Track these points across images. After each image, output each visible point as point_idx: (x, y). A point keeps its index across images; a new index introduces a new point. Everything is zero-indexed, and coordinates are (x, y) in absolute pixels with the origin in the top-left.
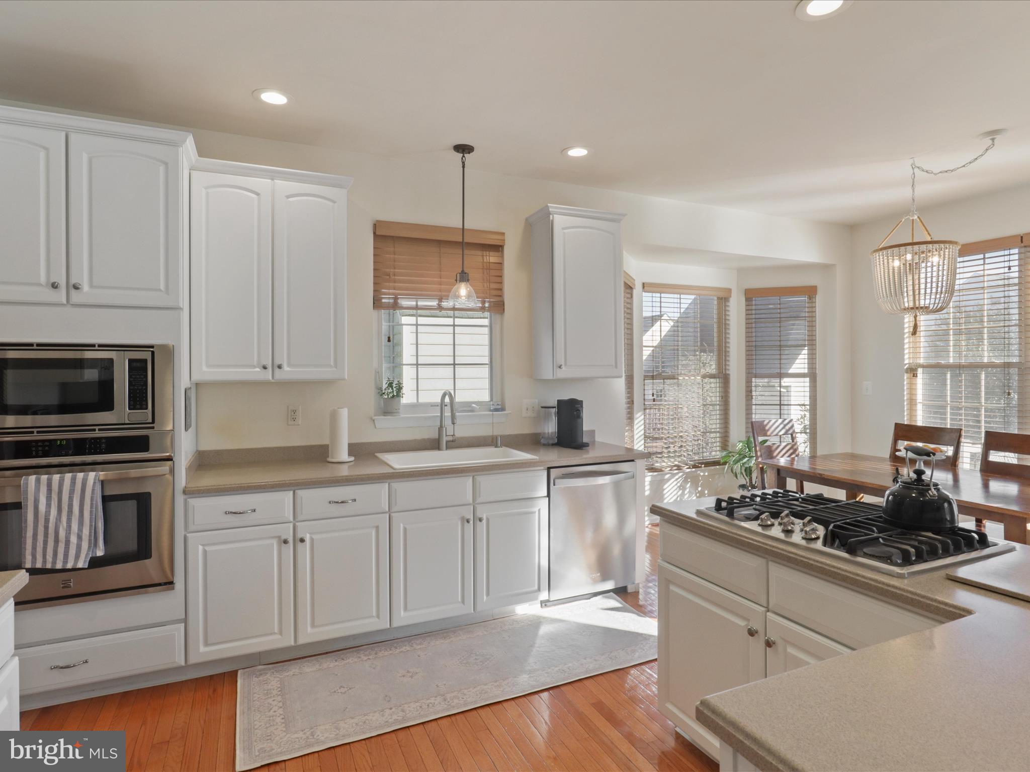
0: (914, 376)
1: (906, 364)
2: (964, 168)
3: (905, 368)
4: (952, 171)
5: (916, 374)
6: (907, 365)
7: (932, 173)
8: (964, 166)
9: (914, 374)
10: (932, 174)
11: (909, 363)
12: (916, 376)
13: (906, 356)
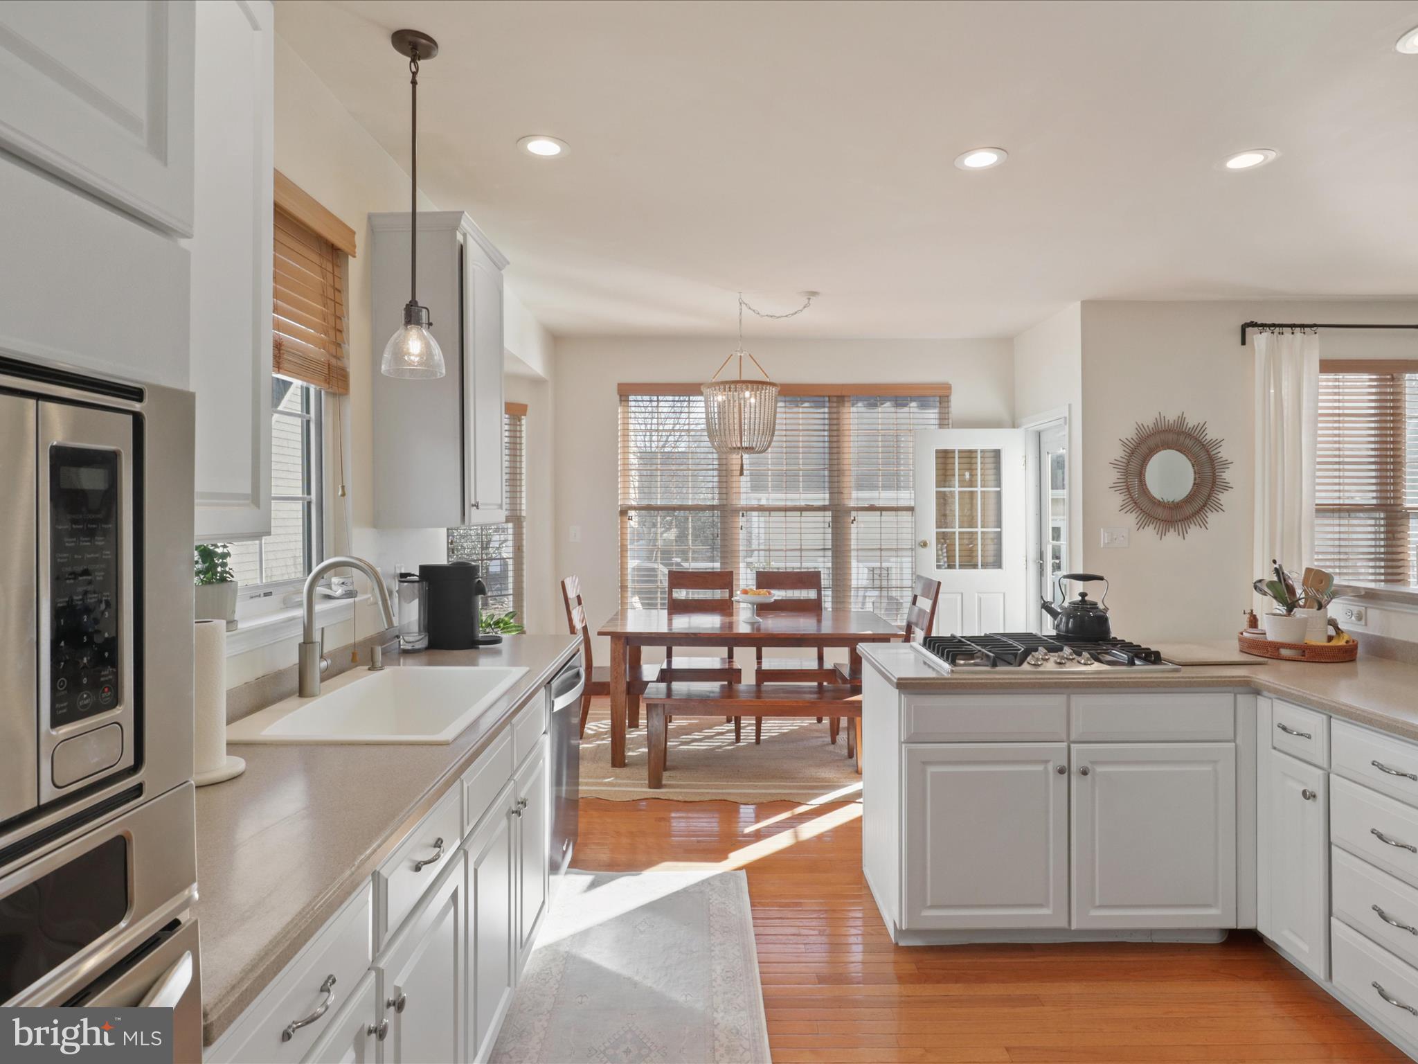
1: (619, 506)
6: (620, 508)
7: (759, 313)
10: (759, 315)
13: (620, 497)
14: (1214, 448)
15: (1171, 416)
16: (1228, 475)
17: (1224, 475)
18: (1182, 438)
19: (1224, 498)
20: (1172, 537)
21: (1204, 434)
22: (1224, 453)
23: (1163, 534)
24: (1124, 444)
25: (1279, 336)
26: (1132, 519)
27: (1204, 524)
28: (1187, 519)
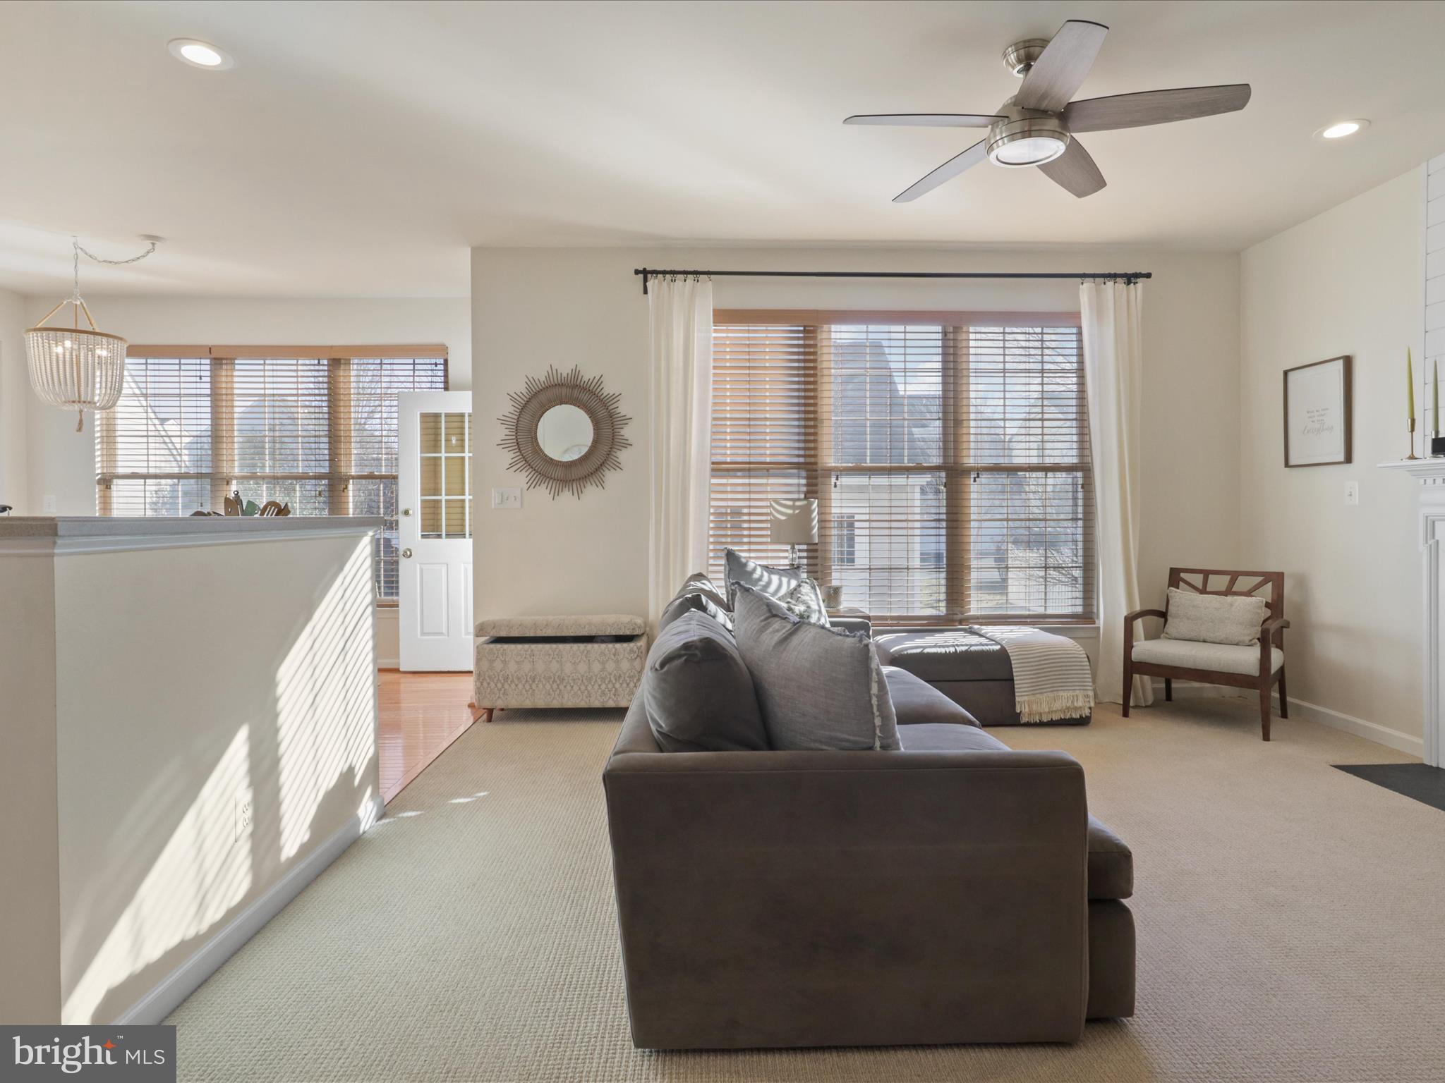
0: (107, 488)
1: (98, 474)
2: (126, 264)
3: (97, 478)
4: (116, 263)
5: (110, 486)
6: (100, 476)
7: (96, 259)
8: (127, 262)
9: (107, 486)
10: (96, 261)
11: (102, 473)
12: (110, 488)
13: (98, 465)
14: (612, 402)
15: (565, 370)
16: (627, 432)
17: (623, 432)
18: (576, 392)
19: (623, 456)
20: (567, 497)
21: (601, 387)
22: (623, 408)
23: (556, 494)
24: (513, 399)
25: (672, 284)
26: (522, 478)
27: (601, 483)
28: (584, 478)
